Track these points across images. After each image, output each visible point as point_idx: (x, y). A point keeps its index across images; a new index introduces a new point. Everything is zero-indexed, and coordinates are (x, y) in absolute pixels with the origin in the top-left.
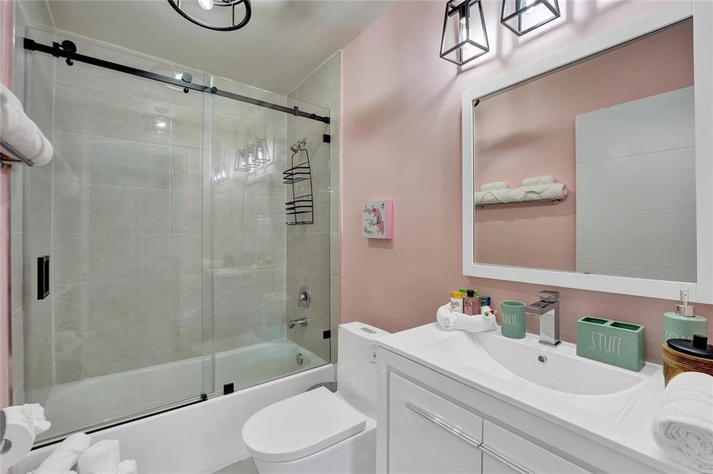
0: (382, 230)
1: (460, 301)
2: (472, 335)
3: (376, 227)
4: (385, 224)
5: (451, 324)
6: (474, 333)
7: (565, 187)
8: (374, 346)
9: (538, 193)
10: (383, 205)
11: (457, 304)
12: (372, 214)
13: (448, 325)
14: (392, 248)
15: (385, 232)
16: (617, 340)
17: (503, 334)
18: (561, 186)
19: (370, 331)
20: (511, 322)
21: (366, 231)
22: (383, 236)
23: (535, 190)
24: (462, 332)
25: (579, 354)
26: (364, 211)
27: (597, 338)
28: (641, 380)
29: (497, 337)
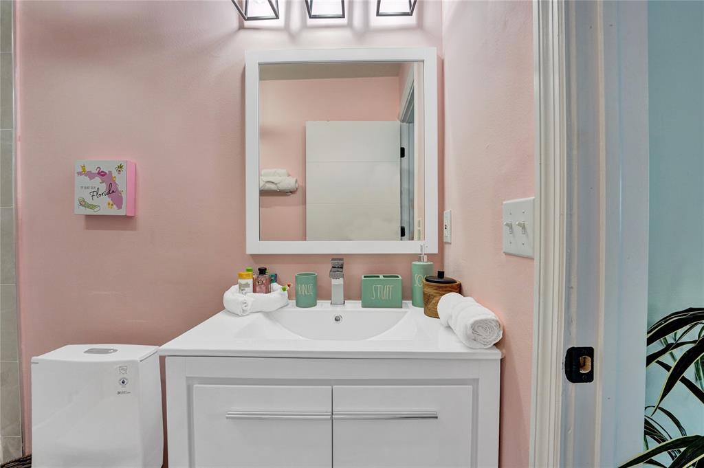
0: (118, 202)
1: (250, 282)
2: (268, 314)
3: (106, 199)
4: (124, 195)
5: (249, 307)
6: (270, 312)
7: (296, 181)
8: (122, 368)
9: (276, 184)
10: (121, 167)
11: (247, 285)
12: (98, 179)
13: (244, 308)
14: (134, 229)
15: (124, 206)
16: (389, 288)
17: (298, 305)
18: (294, 180)
19: (106, 351)
20: (308, 292)
21: (83, 203)
22: (122, 212)
23: (273, 181)
24: (259, 314)
25: (364, 306)
26: (80, 174)
27: (376, 289)
28: (406, 312)
29: (292, 309)
